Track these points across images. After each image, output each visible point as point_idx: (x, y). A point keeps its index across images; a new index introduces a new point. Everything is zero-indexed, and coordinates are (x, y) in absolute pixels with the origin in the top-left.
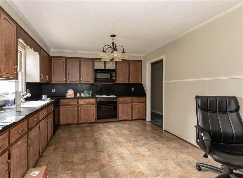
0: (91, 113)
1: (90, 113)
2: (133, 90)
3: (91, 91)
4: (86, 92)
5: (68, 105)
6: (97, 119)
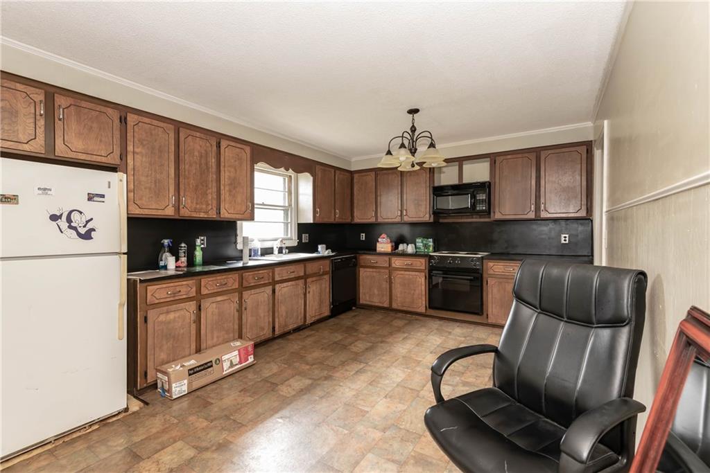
0: (417, 292)
1: (415, 290)
2: (567, 242)
3: (431, 240)
4: (419, 242)
5: (373, 267)
6: (430, 308)
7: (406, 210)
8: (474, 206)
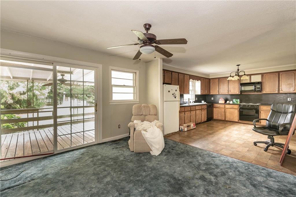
1: (234, 115)
2: (290, 100)
3: (239, 100)
4: (234, 100)
5: (219, 108)
6: (240, 120)
7: (230, 90)
8: (255, 89)
